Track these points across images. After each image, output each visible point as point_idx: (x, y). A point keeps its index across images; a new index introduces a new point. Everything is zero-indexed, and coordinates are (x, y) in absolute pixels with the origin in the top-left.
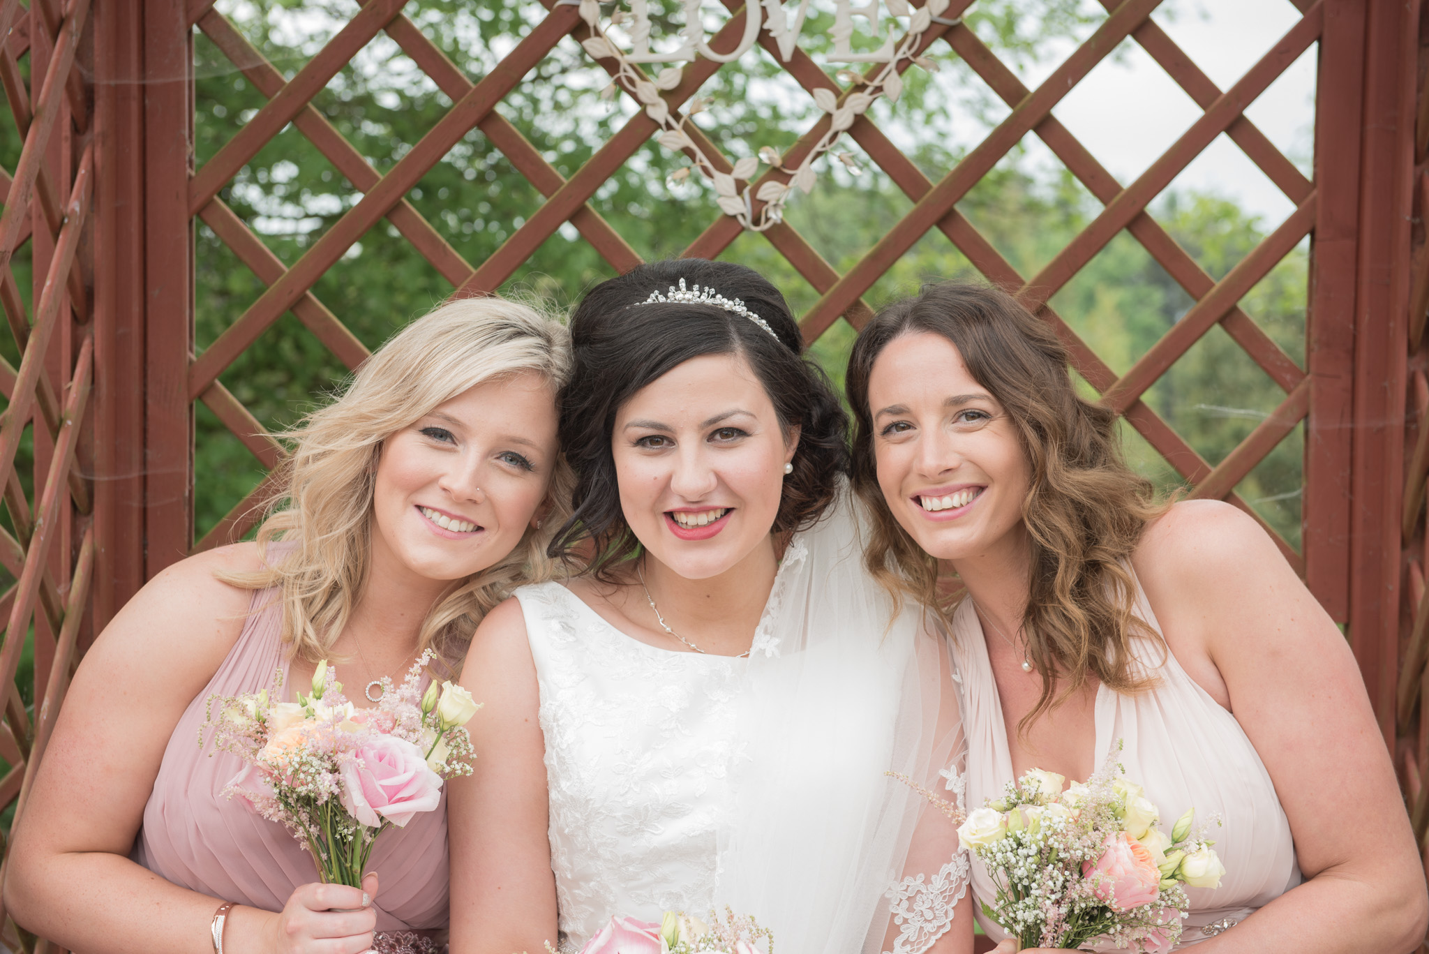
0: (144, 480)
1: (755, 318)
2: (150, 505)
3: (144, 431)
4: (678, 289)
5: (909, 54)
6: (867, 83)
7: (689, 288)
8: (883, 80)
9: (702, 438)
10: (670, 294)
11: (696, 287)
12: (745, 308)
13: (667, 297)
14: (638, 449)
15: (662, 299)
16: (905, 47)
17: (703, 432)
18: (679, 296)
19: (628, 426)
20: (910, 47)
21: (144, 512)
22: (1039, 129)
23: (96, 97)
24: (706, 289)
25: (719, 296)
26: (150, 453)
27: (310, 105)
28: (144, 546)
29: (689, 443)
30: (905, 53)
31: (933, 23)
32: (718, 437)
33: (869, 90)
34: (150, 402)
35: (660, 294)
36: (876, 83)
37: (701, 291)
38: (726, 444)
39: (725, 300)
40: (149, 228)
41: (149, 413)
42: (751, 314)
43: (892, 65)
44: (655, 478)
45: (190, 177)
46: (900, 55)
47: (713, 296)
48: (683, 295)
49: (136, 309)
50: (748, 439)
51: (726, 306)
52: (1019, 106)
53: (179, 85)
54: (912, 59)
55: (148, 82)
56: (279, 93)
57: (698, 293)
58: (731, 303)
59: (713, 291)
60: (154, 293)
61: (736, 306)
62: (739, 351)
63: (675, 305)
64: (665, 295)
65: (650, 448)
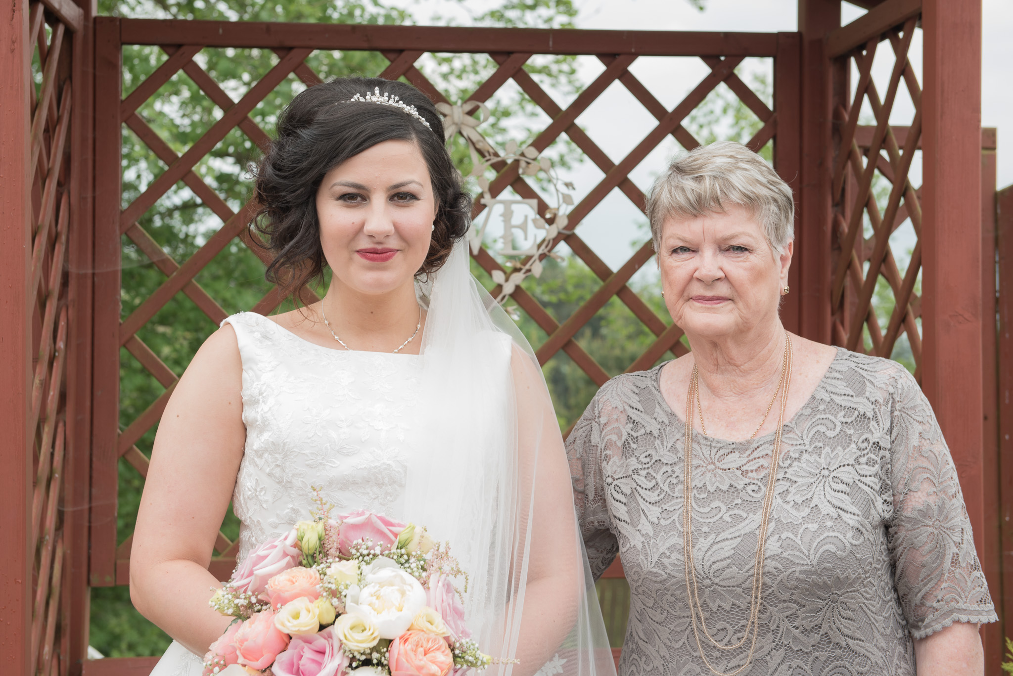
0: (90, 509)
1: (423, 121)
2: (93, 525)
3: (91, 477)
4: (373, 94)
5: (546, 251)
6: (522, 267)
7: (382, 95)
8: (531, 265)
9: (388, 197)
10: (368, 97)
11: (386, 94)
12: (417, 113)
13: (365, 98)
14: (340, 202)
15: (362, 99)
16: (543, 247)
17: (389, 193)
18: (374, 99)
19: (335, 185)
20: (547, 247)
21: (90, 528)
22: (619, 294)
23: (70, 279)
24: (393, 96)
25: (401, 102)
26: (94, 491)
27: (194, 281)
28: (89, 548)
29: (379, 200)
30: (543, 250)
31: (559, 233)
32: (396, 198)
33: (523, 271)
34: (94, 459)
35: (360, 96)
36: (527, 267)
37: (389, 97)
38: (403, 204)
39: (405, 106)
40: (95, 354)
41: (94, 466)
42: (421, 117)
43: (536, 257)
44: (353, 223)
45: (120, 324)
46: (541, 251)
47: (397, 102)
48: (377, 97)
49: (88, 403)
50: (416, 202)
51: (406, 109)
52: (608, 281)
53: (115, 272)
54: (547, 254)
55: (97, 271)
56: (175, 274)
57: (387, 99)
58: (408, 107)
59: (397, 98)
60: (98, 393)
61: (412, 110)
62: (415, 141)
63: (372, 104)
64: (364, 96)
65: (349, 202)
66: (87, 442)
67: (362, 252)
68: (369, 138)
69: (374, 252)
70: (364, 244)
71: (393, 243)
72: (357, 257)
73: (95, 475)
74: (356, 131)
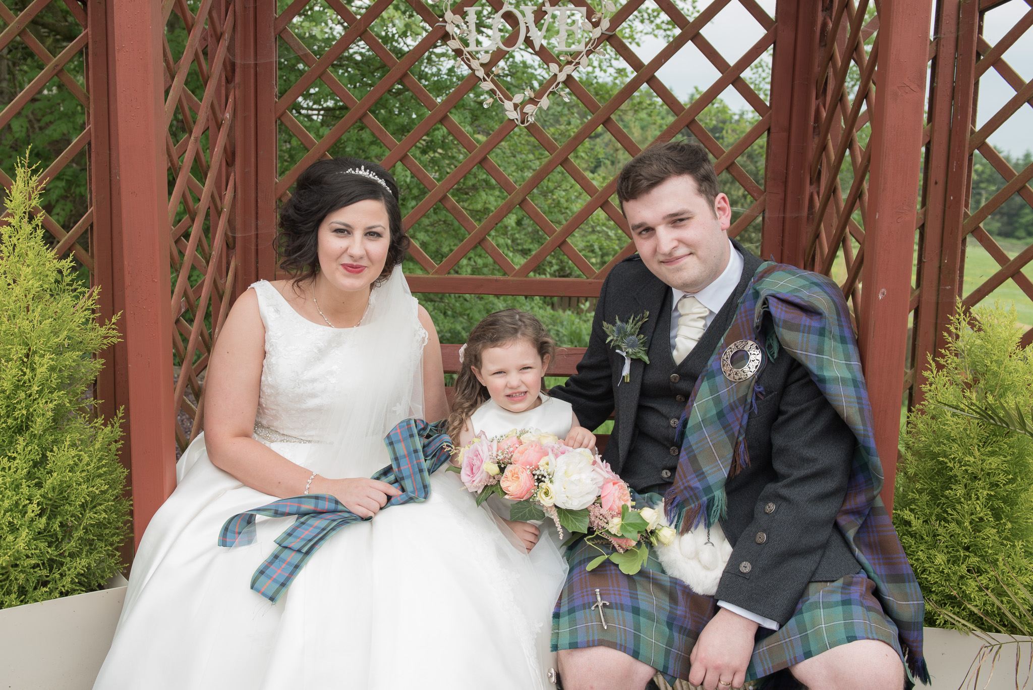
0: (257, 236)
1: (388, 189)
2: (259, 248)
3: (257, 213)
4: (360, 169)
9: (364, 234)
10: (357, 171)
11: (368, 171)
12: (385, 184)
14: (334, 234)
15: (353, 172)
17: (365, 232)
18: (361, 173)
19: (332, 223)
21: (257, 250)
22: (648, 82)
23: (236, 68)
24: (372, 172)
25: (376, 177)
26: (259, 223)
27: (328, 72)
28: (257, 263)
29: (358, 234)
32: (369, 235)
34: (259, 200)
35: (353, 170)
37: (370, 173)
38: (372, 239)
39: (378, 179)
41: (259, 205)
42: (387, 187)
44: (341, 247)
45: (276, 103)
47: (374, 176)
49: (253, 160)
50: (380, 239)
51: (379, 181)
52: (640, 71)
53: (271, 63)
55: (258, 62)
57: (368, 173)
58: (381, 180)
59: (374, 174)
61: (382, 182)
62: (383, 201)
63: (359, 176)
64: (355, 171)
65: (340, 234)
66: (253, 188)
67: (345, 266)
68: (356, 196)
69: (352, 266)
70: (346, 260)
71: (364, 263)
72: (341, 268)
73: (259, 212)
74: (350, 191)
